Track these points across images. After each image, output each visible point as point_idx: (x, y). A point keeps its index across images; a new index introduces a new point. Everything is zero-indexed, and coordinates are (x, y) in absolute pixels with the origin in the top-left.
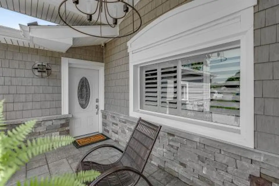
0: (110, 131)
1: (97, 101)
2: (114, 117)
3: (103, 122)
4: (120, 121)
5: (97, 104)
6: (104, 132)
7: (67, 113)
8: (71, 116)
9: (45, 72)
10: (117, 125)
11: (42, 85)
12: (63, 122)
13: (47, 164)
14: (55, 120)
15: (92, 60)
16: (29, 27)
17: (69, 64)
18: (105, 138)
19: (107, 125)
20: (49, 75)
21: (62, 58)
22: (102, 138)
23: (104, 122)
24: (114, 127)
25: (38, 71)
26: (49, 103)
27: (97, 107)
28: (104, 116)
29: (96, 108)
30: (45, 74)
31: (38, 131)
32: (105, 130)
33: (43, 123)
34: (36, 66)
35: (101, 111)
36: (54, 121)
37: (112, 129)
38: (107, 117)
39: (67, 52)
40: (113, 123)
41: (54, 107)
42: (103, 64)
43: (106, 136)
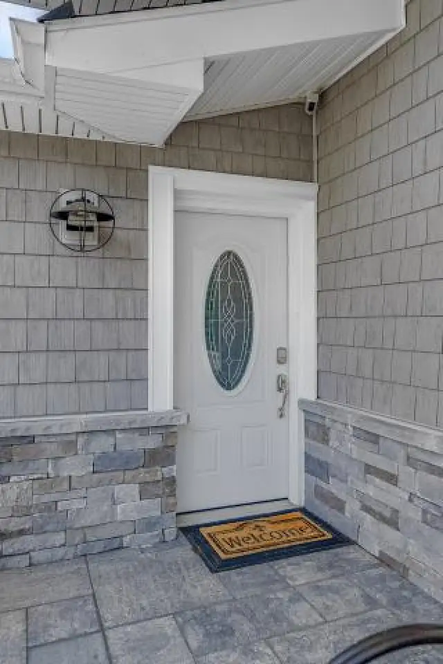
0: (352, 506)
1: (282, 357)
2: (374, 439)
3: (308, 457)
4: (409, 460)
5: (281, 369)
6: (317, 502)
7: (169, 406)
8: (183, 421)
9: (90, 229)
10: (392, 479)
11: (80, 284)
12: (153, 442)
13: (102, 630)
14: (123, 430)
15: (265, 174)
16: (42, 27)
17: (178, 194)
18: (329, 536)
19: (332, 471)
20: (104, 242)
21: (151, 169)
22: (309, 533)
23: (315, 455)
24: (375, 489)
25: (70, 228)
26: (103, 358)
27: (282, 385)
28: (313, 428)
29: (280, 390)
30: (91, 240)
31: (66, 474)
32: (321, 494)
33: (81, 440)
34: (62, 206)
35: (302, 402)
36: (119, 435)
37: (362, 497)
38: (333, 434)
39: (169, 142)
40: (369, 469)
41: (123, 377)
42: (311, 189)
43: (328, 527)
